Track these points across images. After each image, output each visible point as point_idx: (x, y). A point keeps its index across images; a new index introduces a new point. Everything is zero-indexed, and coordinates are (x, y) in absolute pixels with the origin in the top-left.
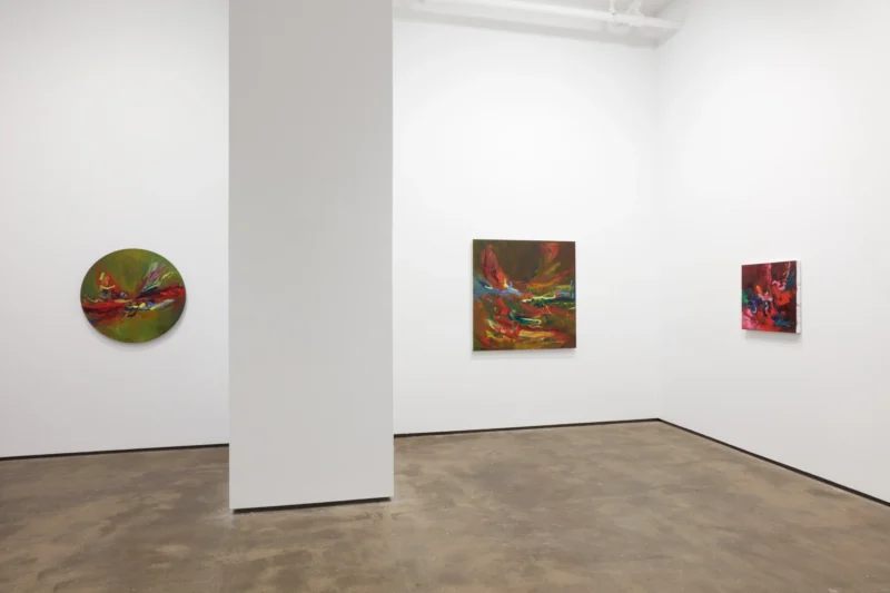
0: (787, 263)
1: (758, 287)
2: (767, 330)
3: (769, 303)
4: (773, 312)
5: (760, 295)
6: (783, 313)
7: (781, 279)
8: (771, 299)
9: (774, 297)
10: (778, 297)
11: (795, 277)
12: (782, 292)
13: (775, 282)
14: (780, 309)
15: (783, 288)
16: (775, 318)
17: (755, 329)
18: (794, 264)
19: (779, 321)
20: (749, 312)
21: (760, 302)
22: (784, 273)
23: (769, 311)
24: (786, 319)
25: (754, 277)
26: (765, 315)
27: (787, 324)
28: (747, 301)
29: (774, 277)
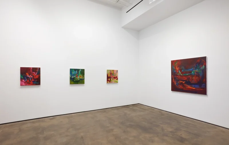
0: (38, 68)
1: (27, 74)
2: (30, 85)
3: (31, 78)
4: (33, 80)
5: (28, 76)
6: (36, 80)
7: (36, 72)
8: (32, 77)
9: (33, 76)
10: (34, 76)
11: (40, 71)
12: (36, 75)
13: (33, 72)
14: (35, 79)
15: (36, 74)
16: (34, 82)
17: (26, 85)
18: (40, 68)
19: (35, 83)
20: (23, 80)
21: (28, 78)
23: (31, 80)
24: (37, 82)
25: (24, 71)
26: (30, 81)
27: (38, 83)
28: (22, 77)
29: (33, 71)
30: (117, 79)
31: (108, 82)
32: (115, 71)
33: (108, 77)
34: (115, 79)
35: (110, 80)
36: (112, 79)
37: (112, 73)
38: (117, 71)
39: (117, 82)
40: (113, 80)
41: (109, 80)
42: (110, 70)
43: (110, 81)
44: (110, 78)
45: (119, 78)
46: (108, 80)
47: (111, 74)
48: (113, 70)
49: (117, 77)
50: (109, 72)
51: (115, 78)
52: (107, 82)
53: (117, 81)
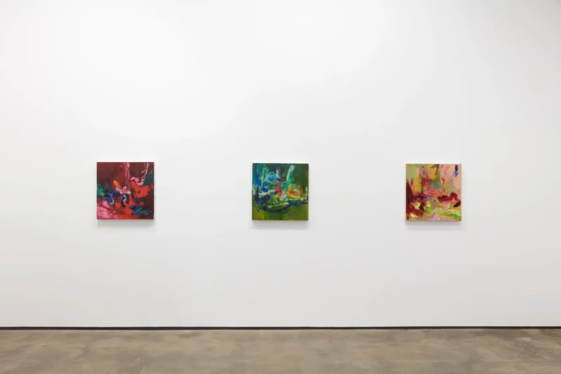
0: (146, 163)
1: (115, 182)
2: (125, 218)
3: (127, 196)
4: (132, 203)
5: (118, 189)
6: (141, 203)
7: (140, 176)
8: (129, 193)
9: (132, 190)
10: (136, 190)
11: (153, 175)
12: (140, 186)
13: (133, 178)
14: (137, 200)
15: (141, 183)
16: (134, 208)
17: (112, 218)
18: (152, 165)
19: (138, 210)
20: (105, 203)
21: (117, 195)
22: (144, 172)
23: (128, 203)
24: (144, 208)
25: (108, 174)
26: (124, 206)
27: (146, 213)
28: (103, 194)
29: (133, 174)
30: (458, 204)
31: (413, 215)
32: (448, 167)
33: (410, 197)
34: (448, 206)
35: (421, 207)
36: (428, 205)
37: (432, 176)
38: (456, 168)
39: (458, 219)
40: (434, 206)
41: (417, 206)
42: (423, 167)
43: (420, 212)
44: (421, 197)
45: (465, 198)
46: (409, 209)
47: (425, 181)
48: (437, 166)
49: (454, 195)
50: (416, 176)
51: (443, 199)
52: (408, 218)
53: (454, 211)
